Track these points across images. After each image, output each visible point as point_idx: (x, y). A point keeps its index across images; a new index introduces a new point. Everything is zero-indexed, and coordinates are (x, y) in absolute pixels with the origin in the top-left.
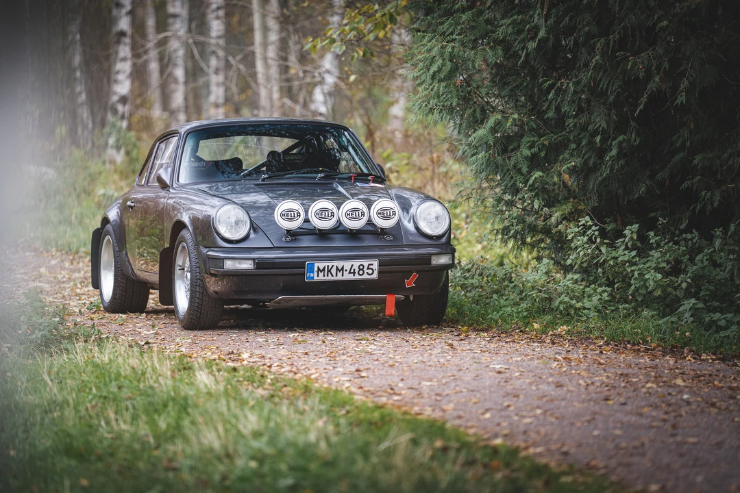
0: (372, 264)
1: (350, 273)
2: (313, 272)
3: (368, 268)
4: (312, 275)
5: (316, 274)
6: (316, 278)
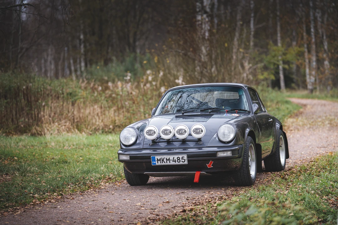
0: (184, 157)
1: (173, 161)
2: (155, 161)
3: (182, 159)
4: (155, 162)
5: (157, 162)
6: (157, 164)
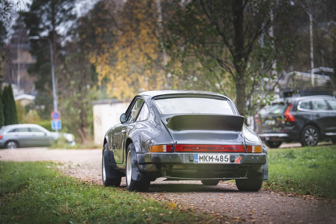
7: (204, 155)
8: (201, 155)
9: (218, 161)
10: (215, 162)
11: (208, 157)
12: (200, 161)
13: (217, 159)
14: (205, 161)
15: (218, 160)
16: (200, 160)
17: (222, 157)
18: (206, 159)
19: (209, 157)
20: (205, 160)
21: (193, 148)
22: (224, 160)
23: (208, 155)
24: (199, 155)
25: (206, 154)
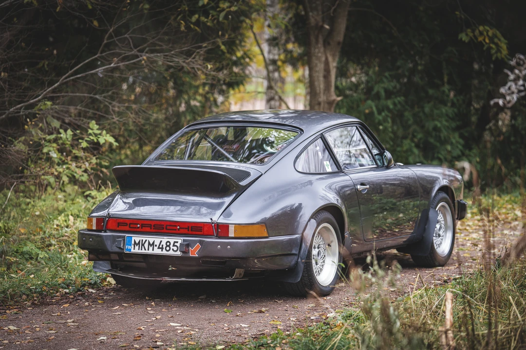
7: (141, 239)
8: (136, 238)
9: (162, 251)
10: (157, 251)
11: (147, 242)
12: (134, 249)
13: (161, 246)
14: (141, 250)
15: (162, 248)
16: (134, 247)
17: (168, 244)
18: (144, 246)
19: (149, 242)
20: (142, 247)
21: (131, 226)
22: (171, 249)
23: (148, 239)
24: (133, 238)
25: (143, 238)
